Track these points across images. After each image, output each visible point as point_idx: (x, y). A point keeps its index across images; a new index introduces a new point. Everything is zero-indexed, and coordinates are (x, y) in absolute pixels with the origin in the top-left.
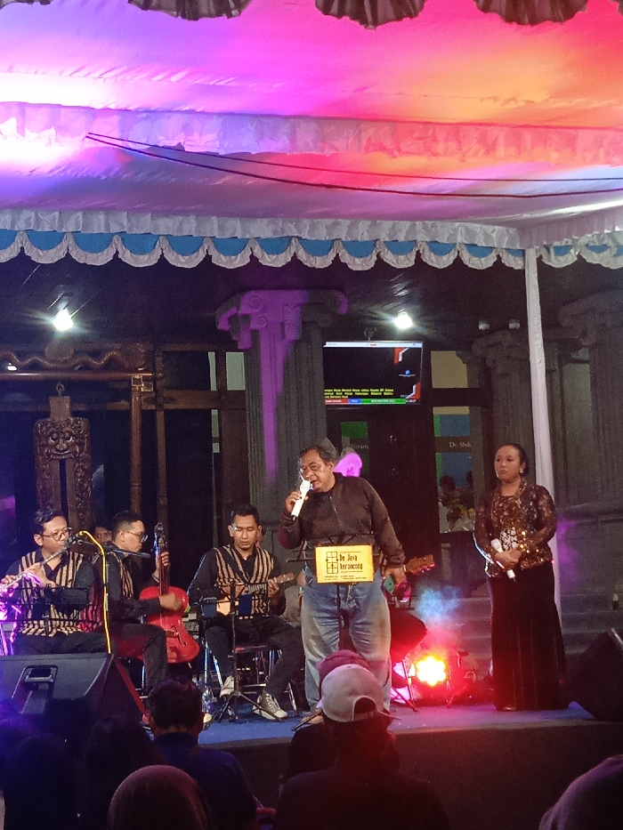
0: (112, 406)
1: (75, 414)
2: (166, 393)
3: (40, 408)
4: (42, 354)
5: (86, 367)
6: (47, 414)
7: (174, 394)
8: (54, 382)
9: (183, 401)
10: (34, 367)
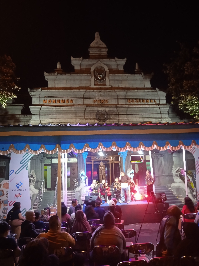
0: (108, 163)
1: (103, 164)
2: (114, 161)
3: (99, 163)
4: (99, 157)
5: (104, 159)
6: (100, 164)
7: (115, 161)
8: (101, 161)
9: (116, 162)
10: (99, 159)
